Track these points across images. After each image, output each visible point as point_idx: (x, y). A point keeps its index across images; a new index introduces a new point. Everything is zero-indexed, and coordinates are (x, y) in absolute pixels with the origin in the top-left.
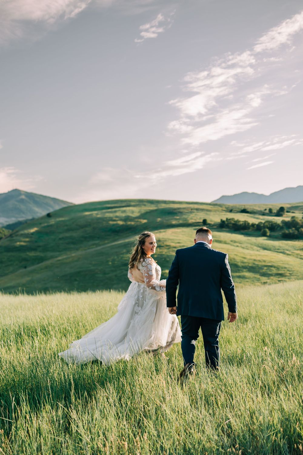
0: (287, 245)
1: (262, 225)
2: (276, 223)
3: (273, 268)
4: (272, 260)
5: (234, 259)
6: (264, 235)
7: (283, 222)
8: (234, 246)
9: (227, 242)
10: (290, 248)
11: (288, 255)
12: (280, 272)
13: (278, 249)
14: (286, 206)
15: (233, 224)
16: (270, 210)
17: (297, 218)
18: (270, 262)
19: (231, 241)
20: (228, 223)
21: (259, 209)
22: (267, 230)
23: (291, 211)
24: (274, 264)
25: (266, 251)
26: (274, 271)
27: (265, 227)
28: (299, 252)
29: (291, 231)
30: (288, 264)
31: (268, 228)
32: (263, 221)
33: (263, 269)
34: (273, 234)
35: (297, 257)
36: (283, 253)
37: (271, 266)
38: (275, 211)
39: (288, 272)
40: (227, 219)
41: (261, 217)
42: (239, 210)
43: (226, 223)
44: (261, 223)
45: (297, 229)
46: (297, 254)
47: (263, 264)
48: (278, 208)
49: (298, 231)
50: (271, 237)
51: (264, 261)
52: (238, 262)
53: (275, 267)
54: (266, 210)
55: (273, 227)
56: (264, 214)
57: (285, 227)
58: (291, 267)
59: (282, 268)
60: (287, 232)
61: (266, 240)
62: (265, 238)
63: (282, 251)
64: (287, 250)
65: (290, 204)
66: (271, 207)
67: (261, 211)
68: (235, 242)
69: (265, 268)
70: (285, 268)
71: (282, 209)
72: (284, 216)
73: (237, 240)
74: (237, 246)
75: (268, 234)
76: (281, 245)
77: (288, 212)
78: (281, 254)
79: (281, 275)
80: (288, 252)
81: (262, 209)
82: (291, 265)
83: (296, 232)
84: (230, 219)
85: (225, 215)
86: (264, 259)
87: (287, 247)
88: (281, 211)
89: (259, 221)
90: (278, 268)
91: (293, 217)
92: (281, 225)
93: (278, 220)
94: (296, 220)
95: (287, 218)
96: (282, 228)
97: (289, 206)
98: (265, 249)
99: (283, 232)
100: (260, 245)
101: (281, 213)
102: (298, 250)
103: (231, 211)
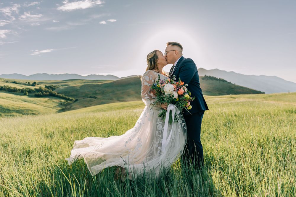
0: (37, 100)
1: (24, 90)
2: (31, 89)
3: (29, 111)
4: (29, 107)
5: (8, 106)
6: (25, 94)
7: (35, 89)
8: (8, 100)
9: (4, 98)
10: (38, 101)
11: (37, 104)
12: (33, 113)
13: (32, 102)
14: (37, 82)
15: (8, 89)
16: (29, 83)
17: (42, 87)
18: (28, 108)
19: (7, 97)
20: (5, 88)
21: (23, 82)
22: (27, 92)
23: (40, 84)
24: (30, 109)
25: (26, 103)
26: (30, 112)
27: (25, 91)
28: (42, 103)
29: (39, 93)
30: (37, 109)
31: (27, 91)
32: (25, 88)
33: (24, 111)
34: (30, 94)
35: (42, 106)
36: (35, 104)
37: (29, 110)
38: (31, 83)
39: (37, 113)
40: (4, 86)
41: (24, 86)
42: (12, 82)
43: (4, 88)
44: (24, 89)
45: (42, 93)
46: (42, 104)
47: (24, 109)
48: (33, 82)
49: (43, 93)
50: (29, 96)
51: (25, 107)
52: (10, 108)
53: (30, 110)
54: (26, 83)
55: (30, 91)
56: (25, 85)
57: (36, 91)
58: (39, 110)
59: (34, 111)
60: (37, 94)
61: (27, 97)
62: (26, 96)
63: (35, 103)
64: (37, 102)
65: (39, 81)
66: (29, 81)
67: (24, 83)
68: (9, 98)
69: (25, 111)
70: (36, 111)
71: (35, 83)
72: (36, 86)
73: (10, 97)
74: (10, 100)
75: (27, 94)
76: (34, 100)
77: (38, 84)
78: (34, 104)
79: (33, 114)
80: (37, 103)
81: (25, 82)
82: (39, 109)
83: (42, 94)
84: (6, 86)
85: (3, 84)
86: (25, 106)
87: (37, 101)
88: (34, 84)
89: (23, 88)
90: (32, 111)
91: (40, 87)
92: (34, 90)
93: (33, 88)
94: (42, 88)
95: (37, 87)
96: (34, 92)
97: (39, 82)
98: (25, 101)
99: (35, 93)
100: (23, 100)
101: (35, 85)
102: (42, 102)
103: (7, 82)
